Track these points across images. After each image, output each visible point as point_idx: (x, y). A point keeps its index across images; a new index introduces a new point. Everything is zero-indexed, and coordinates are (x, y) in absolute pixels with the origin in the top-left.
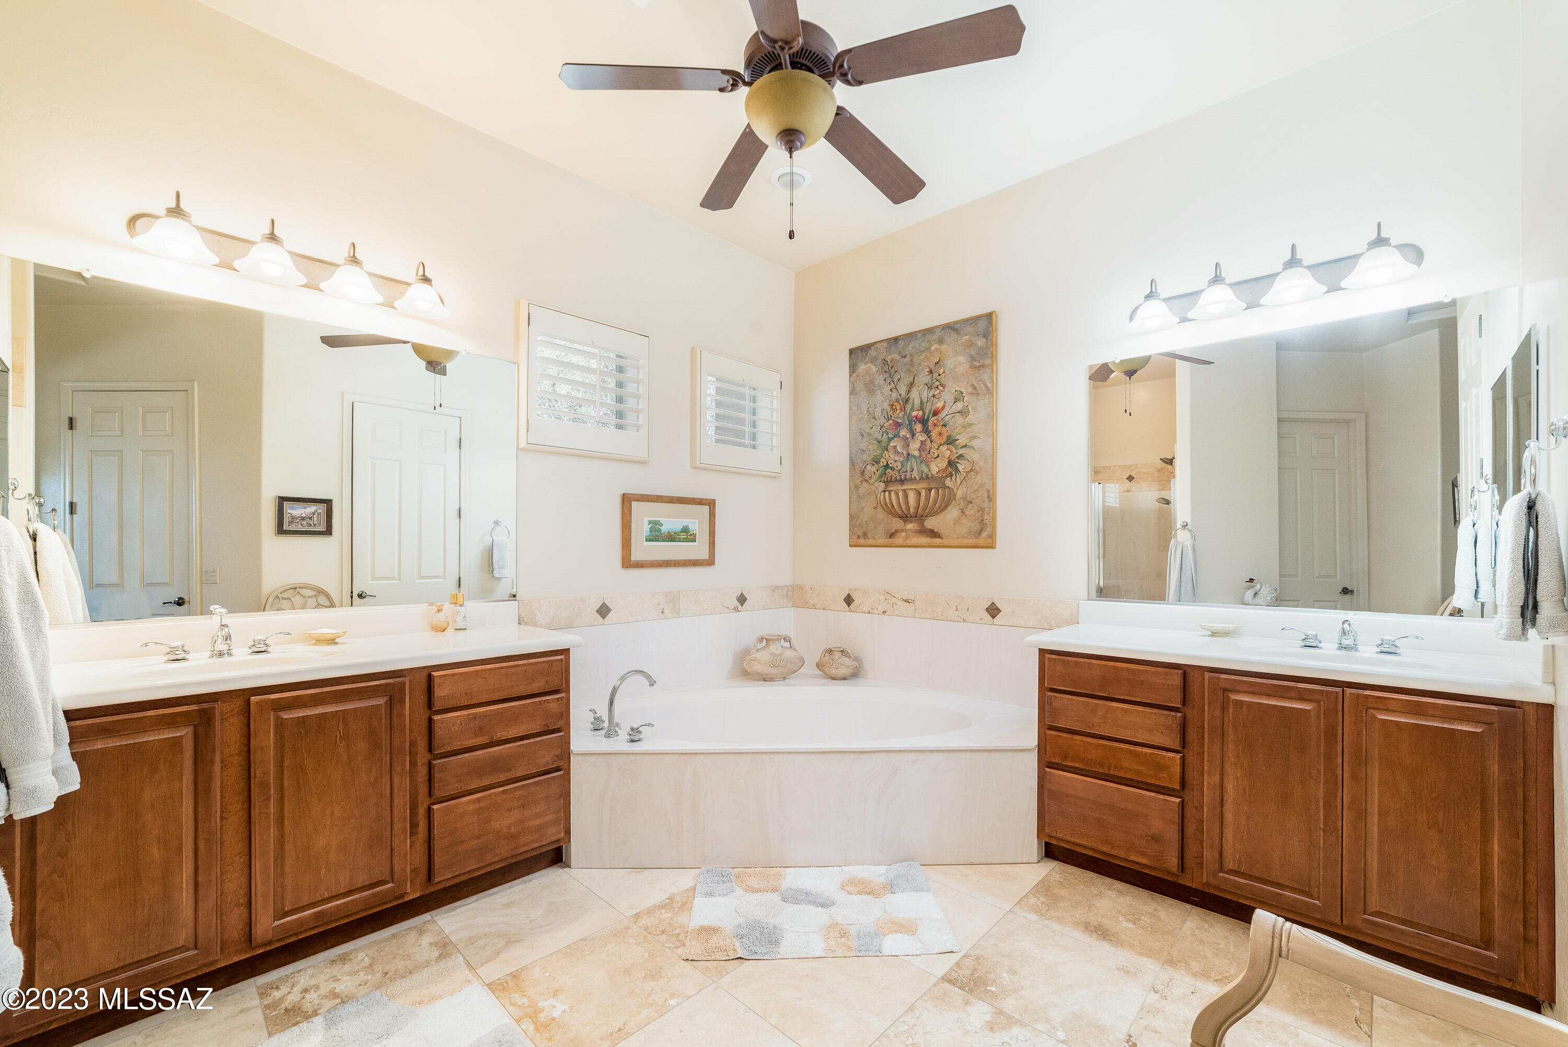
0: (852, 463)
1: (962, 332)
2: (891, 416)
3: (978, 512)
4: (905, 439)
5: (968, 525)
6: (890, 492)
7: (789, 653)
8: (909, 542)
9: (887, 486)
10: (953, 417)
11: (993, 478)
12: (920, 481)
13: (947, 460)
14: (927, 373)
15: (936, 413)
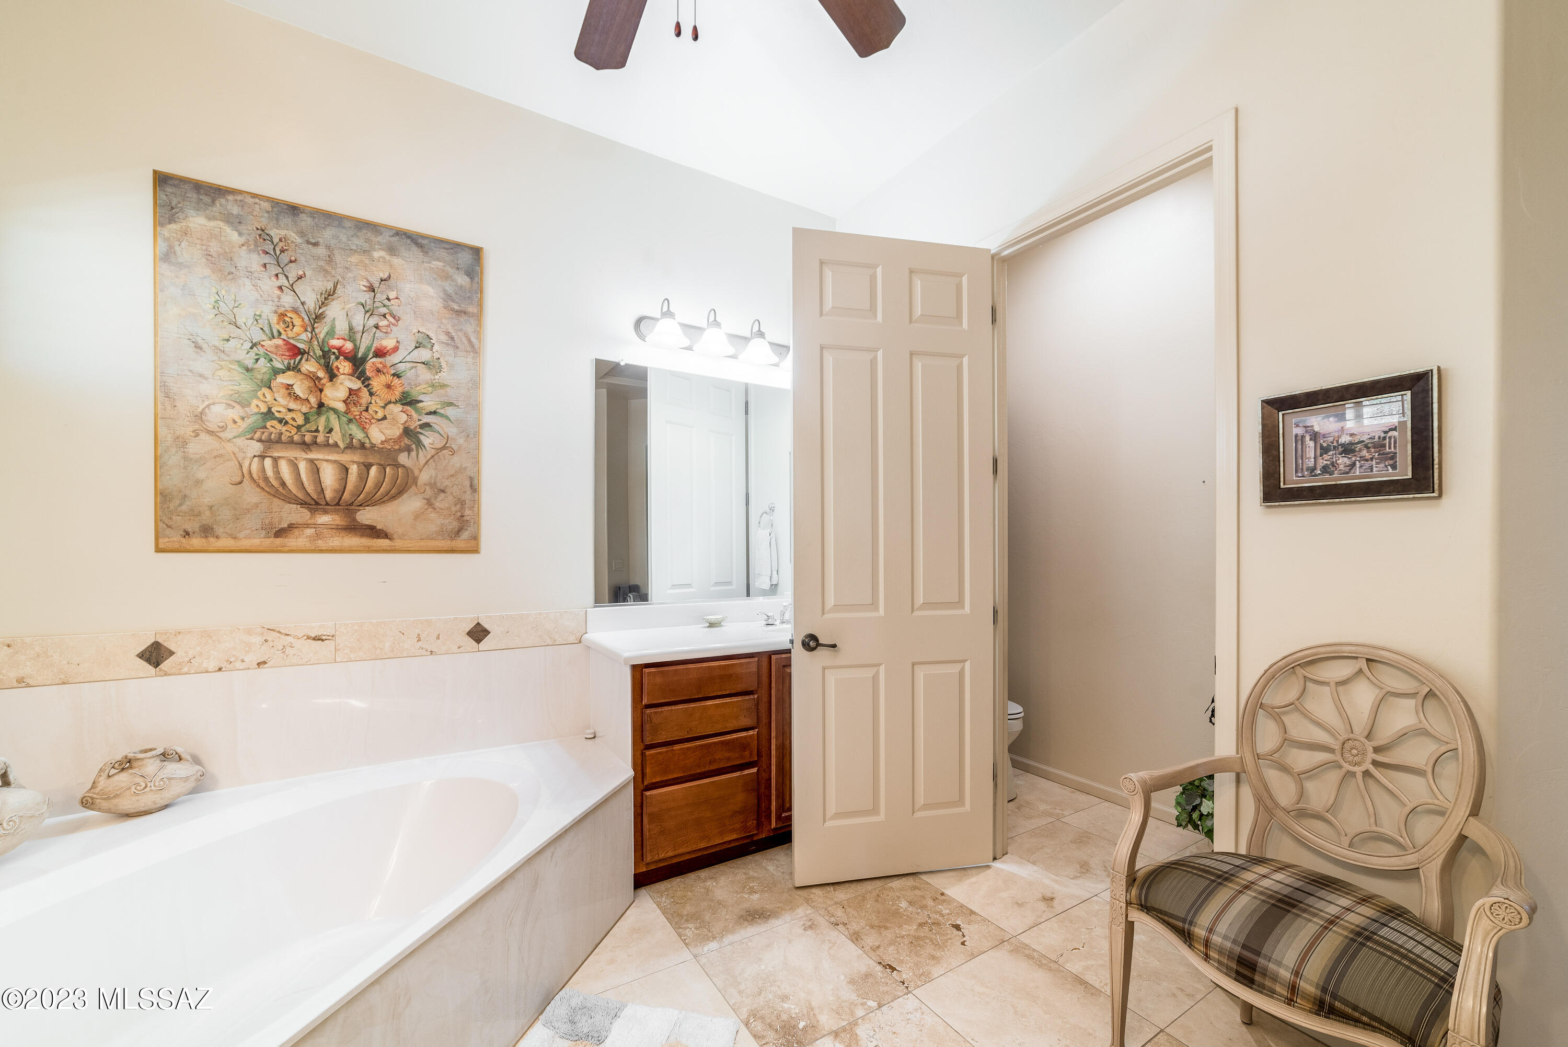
1: (431, 254)
2: (280, 333)
3: (456, 505)
4: (314, 379)
5: (435, 522)
8: (320, 544)
10: (412, 368)
11: (477, 461)
12: (349, 451)
13: (402, 427)
14: (365, 289)
15: (380, 353)
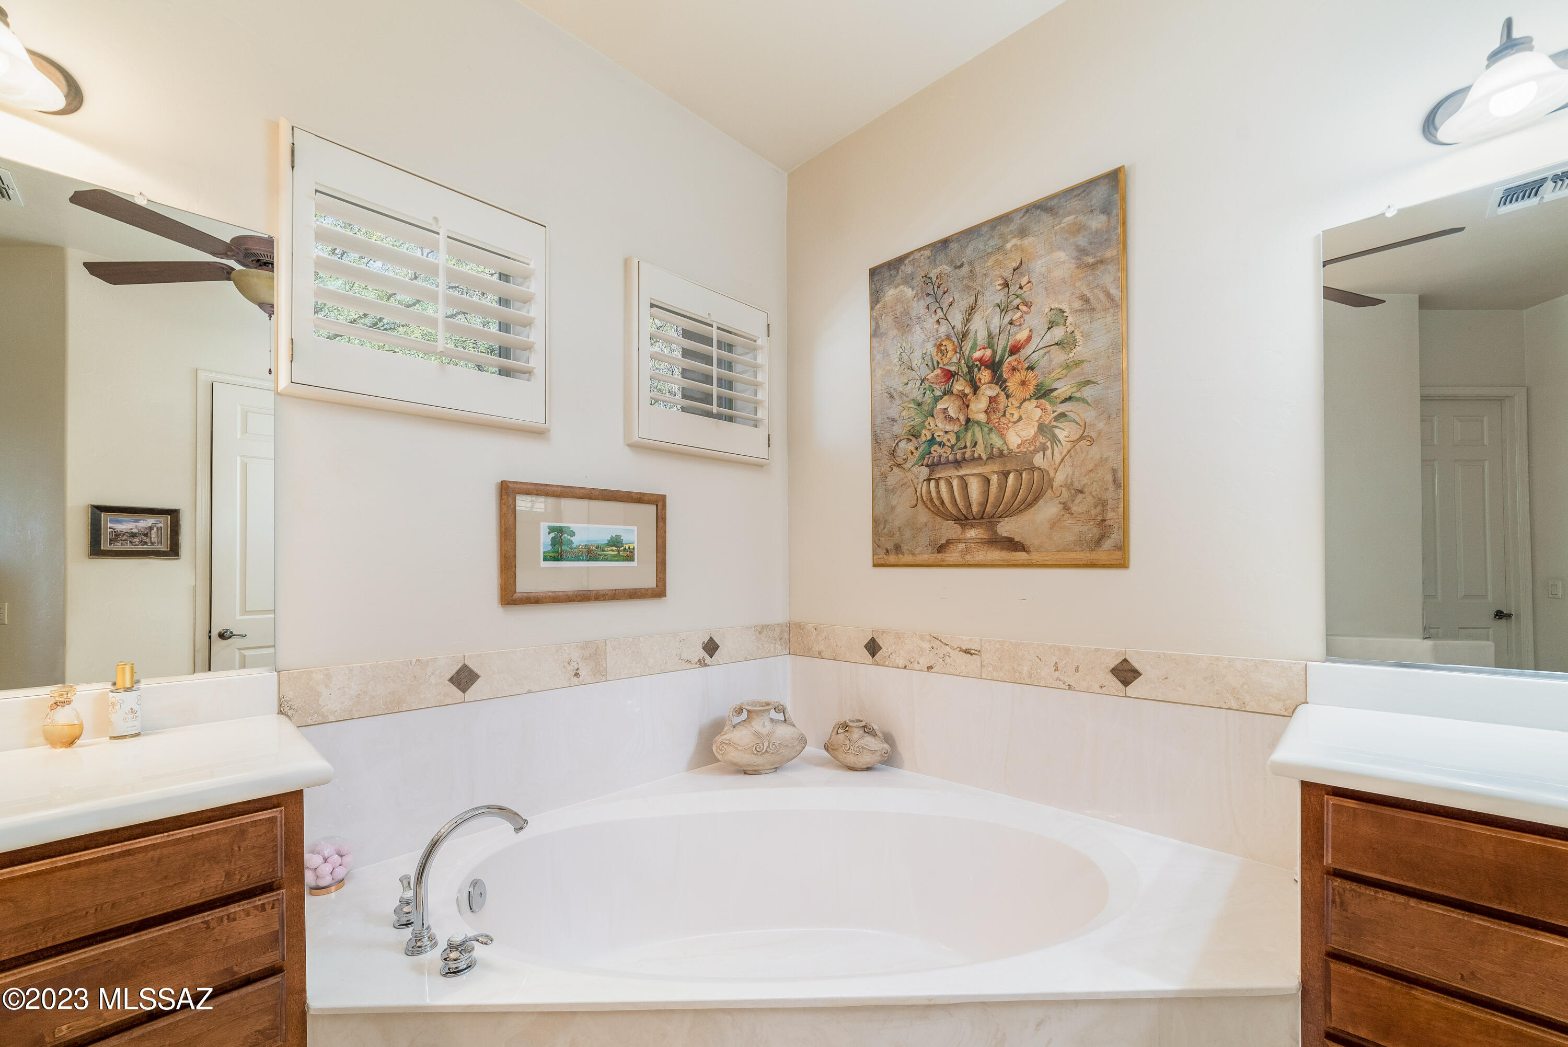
0: (876, 440)
1: (1061, 212)
2: (938, 363)
3: (1096, 506)
4: (962, 396)
5: (1073, 529)
6: (937, 481)
7: (783, 732)
8: (970, 558)
9: (932, 472)
10: (1045, 354)
11: (1123, 448)
12: (990, 462)
13: (1036, 424)
14: (1000, 287)
15: (1015, 350)
